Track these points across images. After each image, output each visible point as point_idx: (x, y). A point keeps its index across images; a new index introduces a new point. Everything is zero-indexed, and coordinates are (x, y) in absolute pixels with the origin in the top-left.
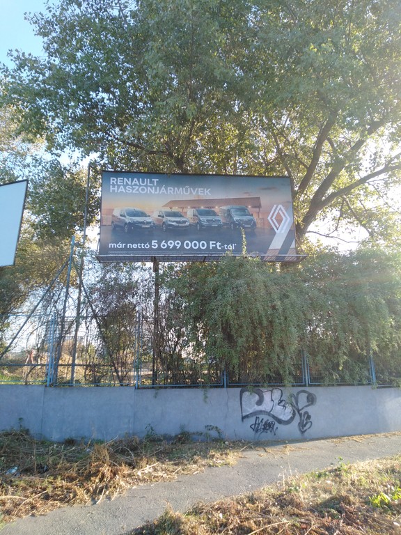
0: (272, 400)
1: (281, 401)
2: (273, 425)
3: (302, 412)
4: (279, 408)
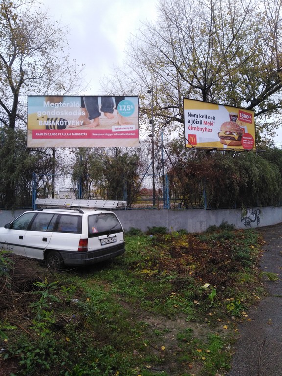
1: (252, 213)
2: (250, 223)
3: (258, 217)
4: (252, 216)
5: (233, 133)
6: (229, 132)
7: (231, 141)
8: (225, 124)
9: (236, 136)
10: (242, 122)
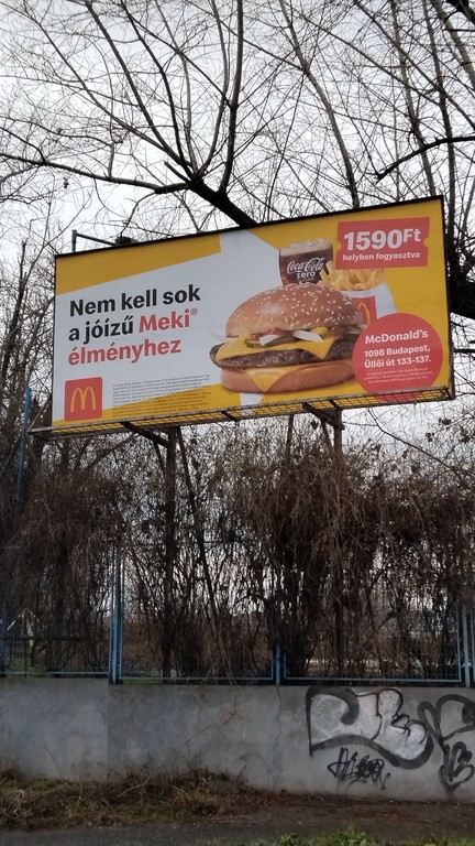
0: (378, 714)
1: (399, 717)
2: (381, 768)
3: (451, 743)
4: (394, 732)
5: (301, 335)
6: (277, 331)
7: (282, 371)
8: (251, 306)
9: (316, 341)
10: (357, 273)
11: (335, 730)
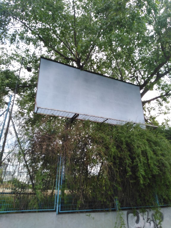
0: (144, 219)
1: (148, 219)
3: (159, 226)
4: (148, 224)
11: (135, 226)
